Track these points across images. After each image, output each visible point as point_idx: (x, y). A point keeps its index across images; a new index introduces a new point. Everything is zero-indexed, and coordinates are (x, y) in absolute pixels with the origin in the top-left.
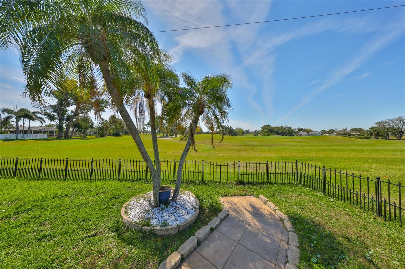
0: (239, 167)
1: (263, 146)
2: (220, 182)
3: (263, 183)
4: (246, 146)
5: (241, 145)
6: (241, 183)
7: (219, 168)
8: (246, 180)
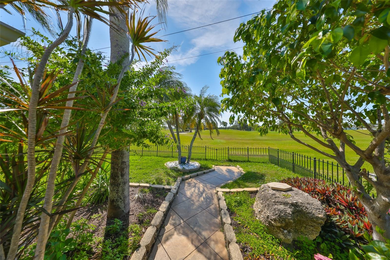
0: (228, 150)
1: (272, 140)
2: (216, 160)
3: (244, 161)
4: (254, 140)
5: (249, 140)
6: (230, 161)
7: (216, 151)
8: (233, 159)
